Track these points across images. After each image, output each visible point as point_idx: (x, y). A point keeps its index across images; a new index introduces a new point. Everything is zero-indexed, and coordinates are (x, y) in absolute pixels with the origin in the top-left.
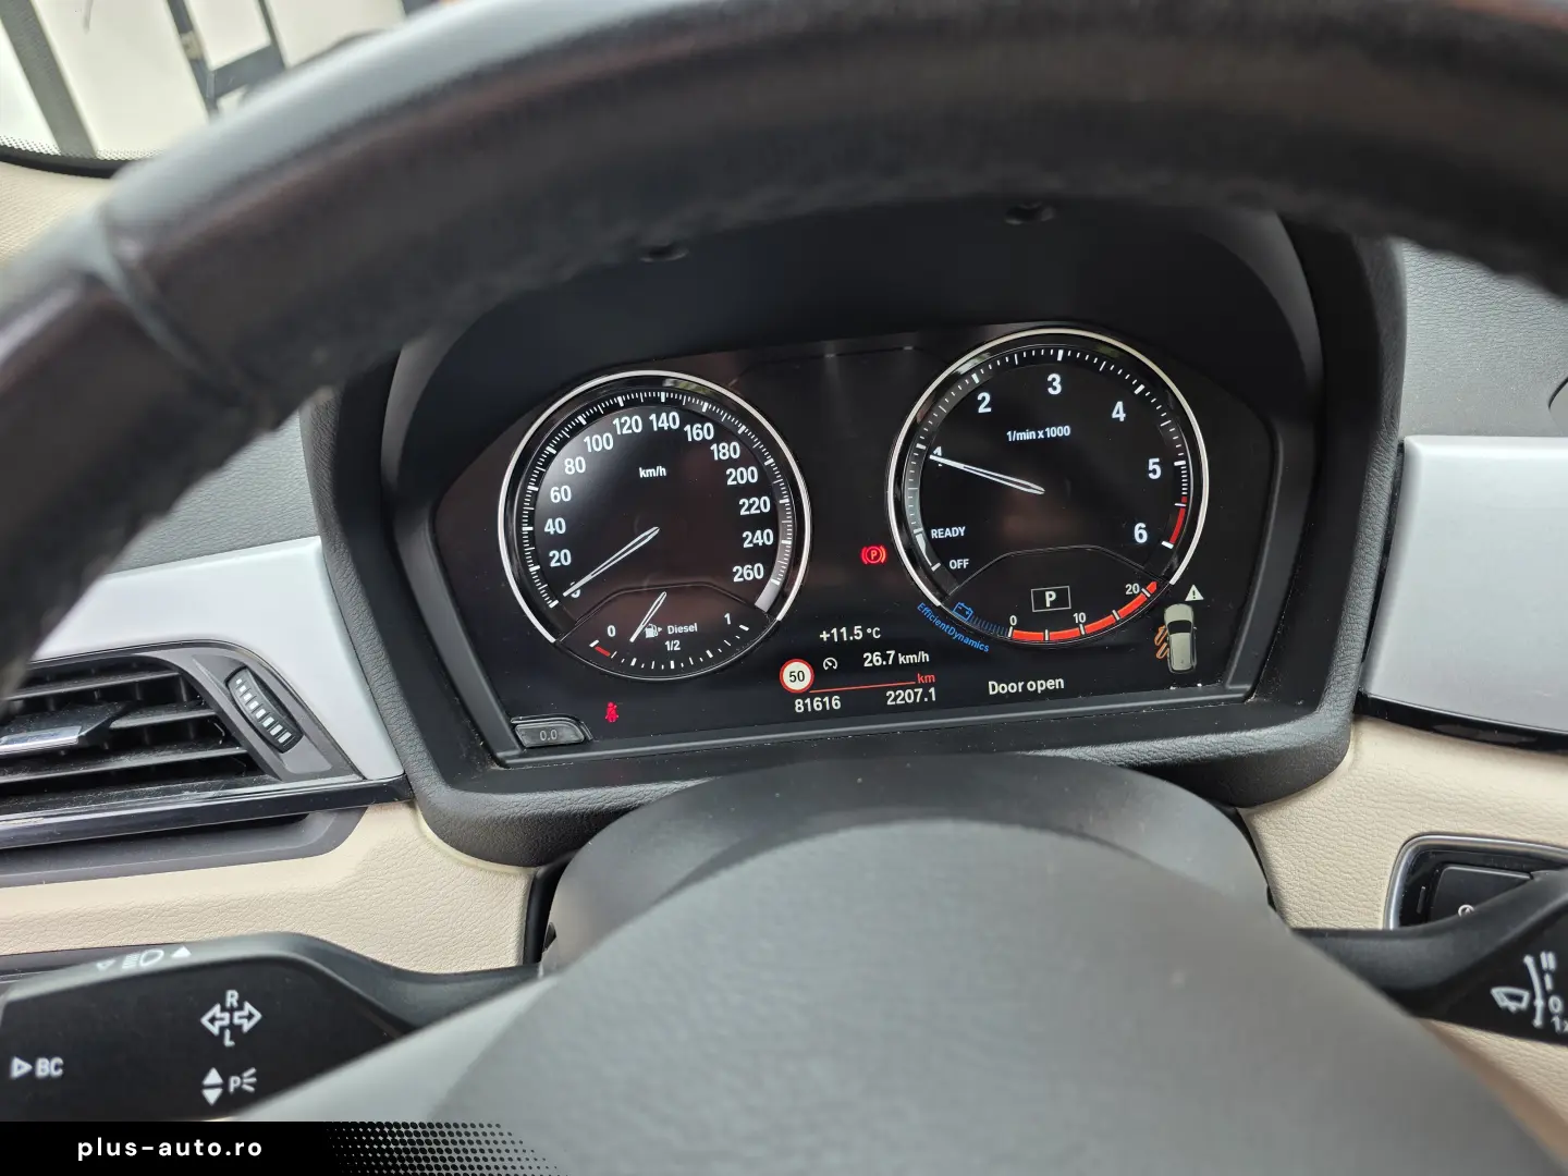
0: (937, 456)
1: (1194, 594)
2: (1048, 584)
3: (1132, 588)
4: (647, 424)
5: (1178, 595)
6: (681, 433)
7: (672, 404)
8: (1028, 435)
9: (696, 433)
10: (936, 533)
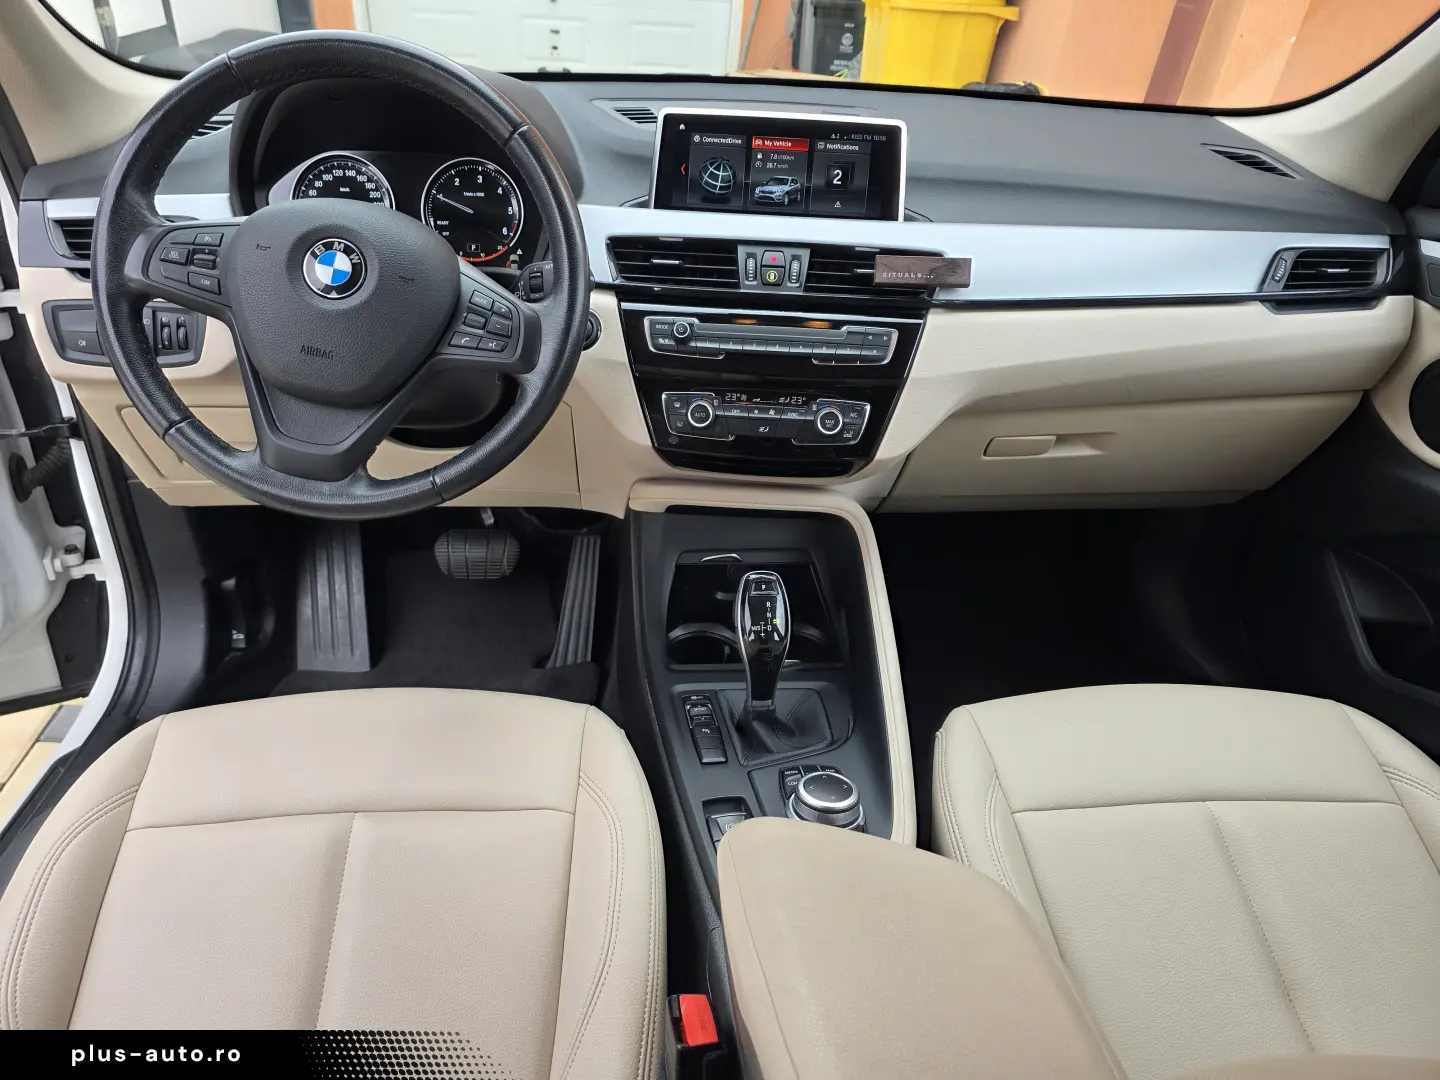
0: (440, 196)
1: (519, 252)
2: (474, 243)
3: (500, 247)
4: (344, 173)
5: (513, 250)
6: (355, 178)
7: (352, 168)
8: (470, 194)
9: (360, 178)
10: (439, 222)
